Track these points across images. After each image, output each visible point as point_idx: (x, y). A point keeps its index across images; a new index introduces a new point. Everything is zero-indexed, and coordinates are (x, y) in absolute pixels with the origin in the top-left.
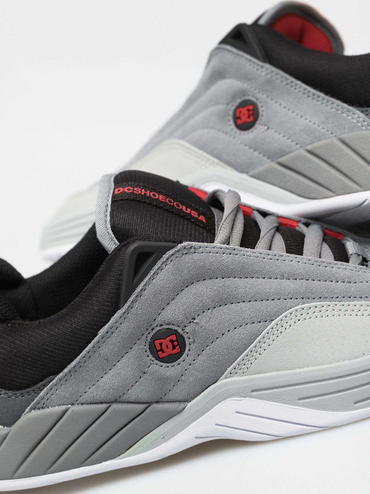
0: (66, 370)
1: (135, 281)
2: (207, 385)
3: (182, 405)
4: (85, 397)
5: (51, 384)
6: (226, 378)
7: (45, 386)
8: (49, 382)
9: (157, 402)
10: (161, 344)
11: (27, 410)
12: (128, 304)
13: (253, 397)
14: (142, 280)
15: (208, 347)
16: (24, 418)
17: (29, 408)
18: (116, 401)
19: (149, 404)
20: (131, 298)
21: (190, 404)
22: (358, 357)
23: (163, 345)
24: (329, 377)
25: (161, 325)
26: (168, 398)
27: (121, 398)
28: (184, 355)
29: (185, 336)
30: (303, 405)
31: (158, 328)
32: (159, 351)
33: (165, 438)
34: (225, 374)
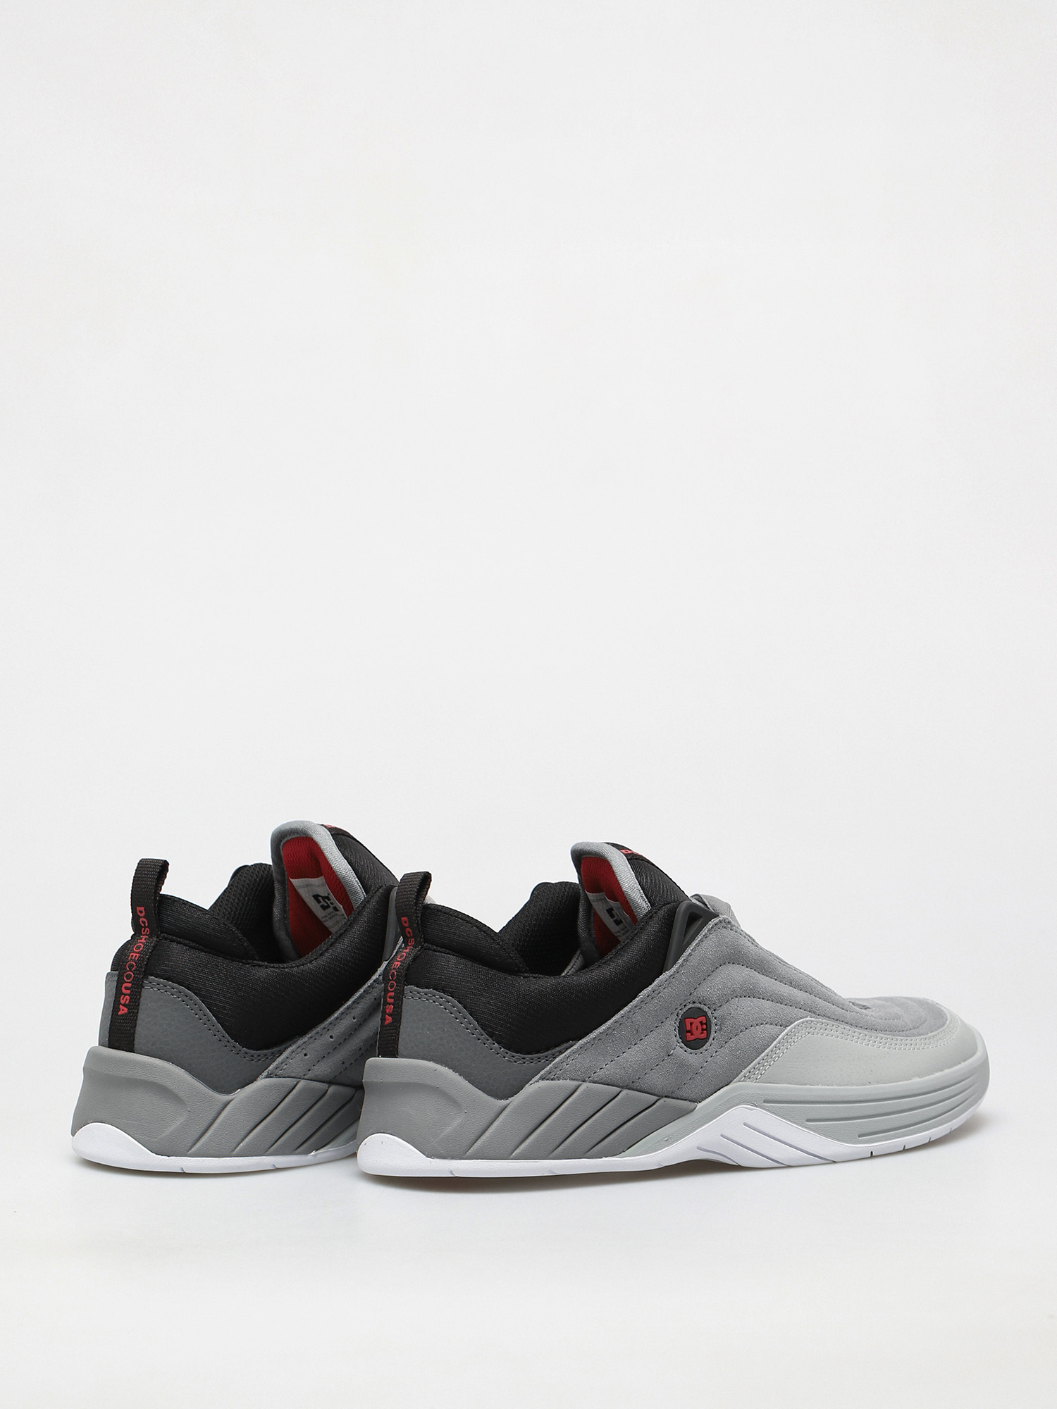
0: (592, 1035)
1: (688, 936)
2: (721, 1085)
3: (692, 1105)
4: (600, 1074)
5: (569, 1051)
6: (739, 1081)
7: (561, 1053)
8: (567, 1049)
9: (666, 1097)
10: (691, 1024)
11: (534, 1080)
12: (676, 966)
13: (764, 1109)
14: (693, 939)
15: (731, 1040)
16: (529, 1089)
17: (537, 1077)
18: (628, 1088)
19: (661, 1097)
20: (680, 961)
21: (699, 1105)
22: (865, 1085)
23: (693, 1025)
24: (840, 1099)
25: (694, 1002)
26: (680, 1094)
27: (634, 1084)
28: (707, 1044)
29: (714, 1021)
30: (816, 1130)
31: (691, 1005)
32: (688, 1032)
33: (669, 1141)
34: (740, 1076)
